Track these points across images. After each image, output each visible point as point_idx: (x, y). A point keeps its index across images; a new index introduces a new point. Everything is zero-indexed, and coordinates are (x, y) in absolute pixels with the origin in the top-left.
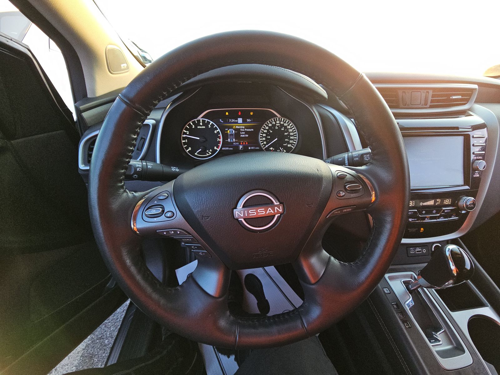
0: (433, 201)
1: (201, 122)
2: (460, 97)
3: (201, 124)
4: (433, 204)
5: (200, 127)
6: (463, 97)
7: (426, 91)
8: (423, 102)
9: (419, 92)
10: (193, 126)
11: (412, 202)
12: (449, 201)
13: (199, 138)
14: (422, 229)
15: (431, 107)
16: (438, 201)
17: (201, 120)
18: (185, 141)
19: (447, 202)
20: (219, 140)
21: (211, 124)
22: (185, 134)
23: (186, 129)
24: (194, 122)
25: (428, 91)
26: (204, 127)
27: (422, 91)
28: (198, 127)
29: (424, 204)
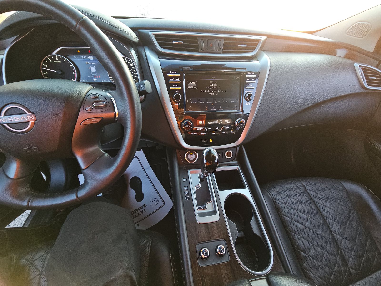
0: (217, 121)
1: (57, 57)
2: (246, 46)
3: (57, 59)
4: (217, 123)
5: (57, 62)
6: (248, 46)
7: (219, 39)
8: (217, 49)
9: (214, 40)
10: (51, 61)
11: (202, 121)
12: (228, 121)
13: (55, 71)
14: (211, 140)
15: (224, 52)
16: (220, 121)
17: (56, 56)
18: (45, 73)
19: (227, 121)
20: (75, 73)
21: (65, 59)
22: (45, 67)
23: (44, 63)
24: (50, 57)
25: (220, 39)
26: (60, 62)
27: (216, 40)
28: (55, 62)
29: (211, 123)
